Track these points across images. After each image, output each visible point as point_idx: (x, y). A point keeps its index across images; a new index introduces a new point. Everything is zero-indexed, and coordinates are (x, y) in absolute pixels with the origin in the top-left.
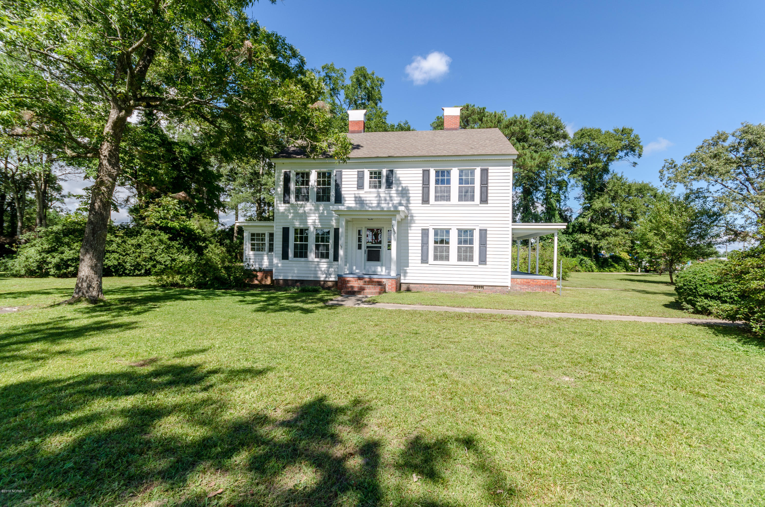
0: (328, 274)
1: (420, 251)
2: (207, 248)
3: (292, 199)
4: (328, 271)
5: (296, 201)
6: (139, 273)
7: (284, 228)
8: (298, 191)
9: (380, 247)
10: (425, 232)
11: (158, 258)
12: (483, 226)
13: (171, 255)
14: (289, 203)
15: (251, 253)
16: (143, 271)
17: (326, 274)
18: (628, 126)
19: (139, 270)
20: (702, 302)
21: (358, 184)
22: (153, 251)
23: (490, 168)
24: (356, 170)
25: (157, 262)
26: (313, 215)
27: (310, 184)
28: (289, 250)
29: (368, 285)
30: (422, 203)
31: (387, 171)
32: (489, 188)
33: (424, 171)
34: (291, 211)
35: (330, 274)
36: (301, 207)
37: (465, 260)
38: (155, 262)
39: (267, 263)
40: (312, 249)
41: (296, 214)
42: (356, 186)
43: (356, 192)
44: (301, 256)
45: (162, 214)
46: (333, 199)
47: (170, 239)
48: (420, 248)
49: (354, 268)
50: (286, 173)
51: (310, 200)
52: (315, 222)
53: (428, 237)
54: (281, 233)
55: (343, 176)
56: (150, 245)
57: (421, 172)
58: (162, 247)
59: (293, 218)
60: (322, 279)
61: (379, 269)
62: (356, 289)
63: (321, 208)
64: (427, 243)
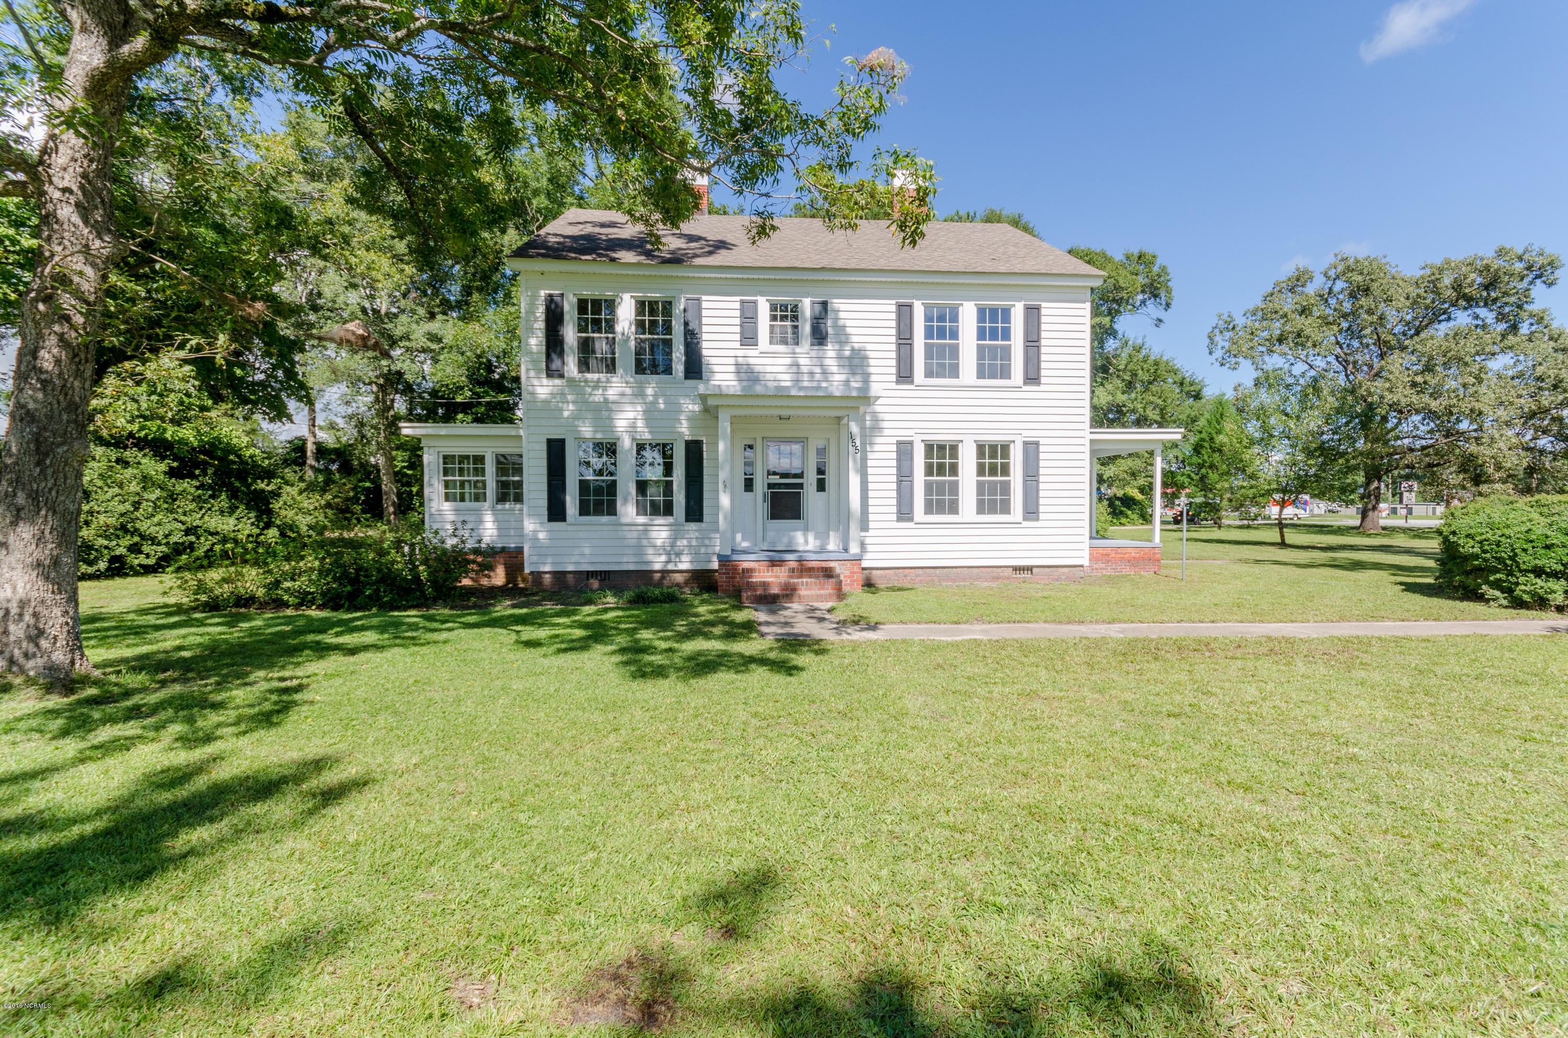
0: (673, 552)
1: (894, 494)
2: (279, 495)
3: (571, 366)
4: (673, 546)
5: (580, 371)
6: (90, 570)
7: (549, 441)
8: (586, 347)
9: (801, 486)
10: (904, 450)
11: (144, 526)
12: (1030, 435)
13: (182, 518)
14: (562, 376)
15: (447, 506)
16: (102, 565)
17: (668, 554)
18: (1149, 249)
19: (90, 563)
20: (1527, 585)
21: (742, 333)
22: (128, 506)
23: (1044, 305)
24: (738, 298)
25: (143, 537)
26: (628, 407)
27: (618, 328)
28: (568, 498)
29: (801, 577)
30: (898, 382)
31: (813, 303)
32: (1043, 350)
33: (900, 306)
34: (570, 397)
35: (678, 555)
36: (596, 387)
37: (993, 511)
38: (136, 539)
39: (495, 532)
40: (629, 493)
41: (584, 405)
42: (738, 337)
43: (740, 353)
44: (598, 511)
45: (144, 405)
46: (679, 368)
47: (172, 473)
48: (894, 486)
49: (739, 537)
50: (550, 299)
51: (620, 371)
52: (634, 426)
53: (912, 459)
54: (544, 455)
55: (704, 313)
56: (117, 490)
57: (893, 308)
58: (153, 497)
59: (576, 417)
60: (657, 567)
61: (799, 537)
62: (775, 590)
63: (650, 391)
64: (911, 474)
